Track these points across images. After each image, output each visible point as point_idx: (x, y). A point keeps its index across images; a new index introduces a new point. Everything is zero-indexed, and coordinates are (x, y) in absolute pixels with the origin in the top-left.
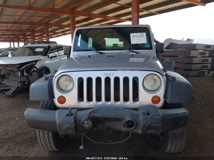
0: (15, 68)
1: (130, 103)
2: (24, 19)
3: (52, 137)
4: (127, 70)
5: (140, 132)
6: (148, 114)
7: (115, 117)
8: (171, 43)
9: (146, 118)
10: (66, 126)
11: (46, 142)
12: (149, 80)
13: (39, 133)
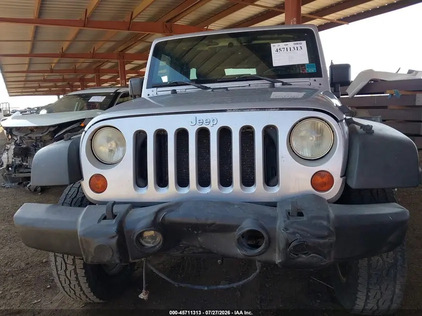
0: (47, 133)
1: (258, 190)
2: (79, 47)
3: (84, 271)
4: (250, 109)
5: (278, 259)
6: (300, 214)
7: (218, 222)
8: (371, 80)
9: (292, 223)
10: (96, 242)
11: (70, 282)
12: (303, 133)
13: (56, 261)
